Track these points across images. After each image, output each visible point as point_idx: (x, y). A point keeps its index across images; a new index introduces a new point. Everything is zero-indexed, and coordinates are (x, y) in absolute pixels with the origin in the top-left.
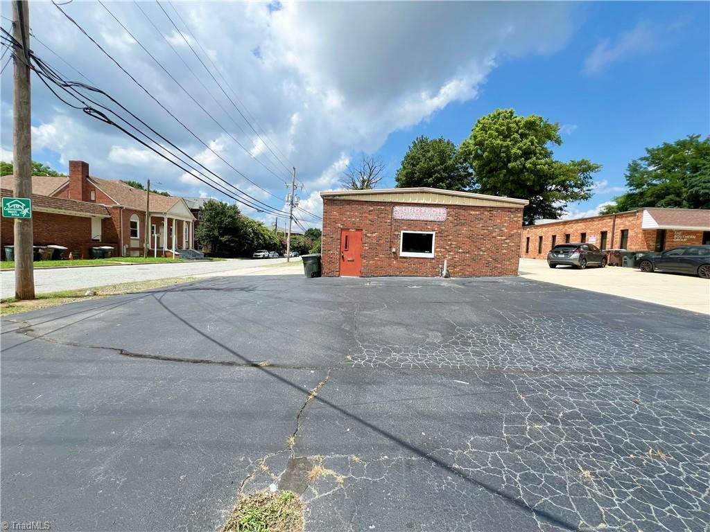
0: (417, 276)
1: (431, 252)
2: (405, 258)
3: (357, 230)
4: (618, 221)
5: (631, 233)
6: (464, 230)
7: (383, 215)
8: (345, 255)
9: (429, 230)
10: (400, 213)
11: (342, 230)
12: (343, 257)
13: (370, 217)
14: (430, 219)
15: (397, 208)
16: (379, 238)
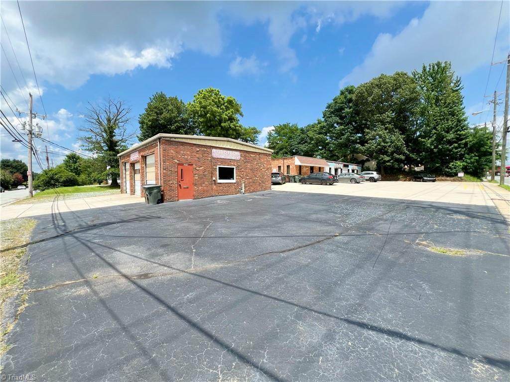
0: (227, 195)
1: (234, 179)
2: (220, 183)
3: (189, 165)
4: (285, 161)
5: (291, 167)
6: (249, 165)
7: (206, 155)
8: (181, 183)
9: (231, 165)
10: (216, 153)
11: (179, 164)
12: (180, 185)
13: (198, 156)
14: (233, 158)
15: (214, 150)
16: (205, 170)
